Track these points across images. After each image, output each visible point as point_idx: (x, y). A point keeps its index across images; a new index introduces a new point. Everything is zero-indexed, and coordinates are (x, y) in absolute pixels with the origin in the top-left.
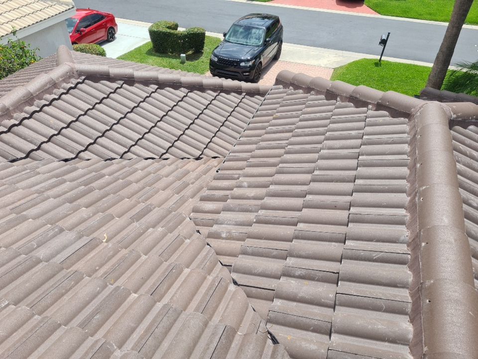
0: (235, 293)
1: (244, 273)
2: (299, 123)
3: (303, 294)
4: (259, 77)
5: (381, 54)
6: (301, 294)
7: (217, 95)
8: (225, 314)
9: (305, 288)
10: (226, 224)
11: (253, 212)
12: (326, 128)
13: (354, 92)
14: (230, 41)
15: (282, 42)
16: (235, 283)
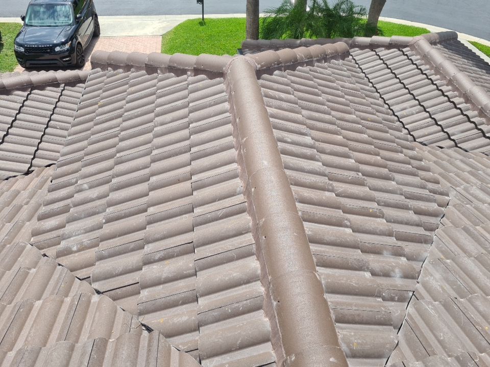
0: (99, 303)
1: (105, 278)
2: (127, 105)
3: (166, 274)
4: (84, 60)
5: (202, 13)
6: (164, 275)
7: (28, 95)
8: (93, 329)
9: (166, 268)
10: (75, 236)
11: (101, 213)
12: (154, 105)
13: (171, 61)
14: (33, 24)
15: (96, 16)
16: (98, 292)
